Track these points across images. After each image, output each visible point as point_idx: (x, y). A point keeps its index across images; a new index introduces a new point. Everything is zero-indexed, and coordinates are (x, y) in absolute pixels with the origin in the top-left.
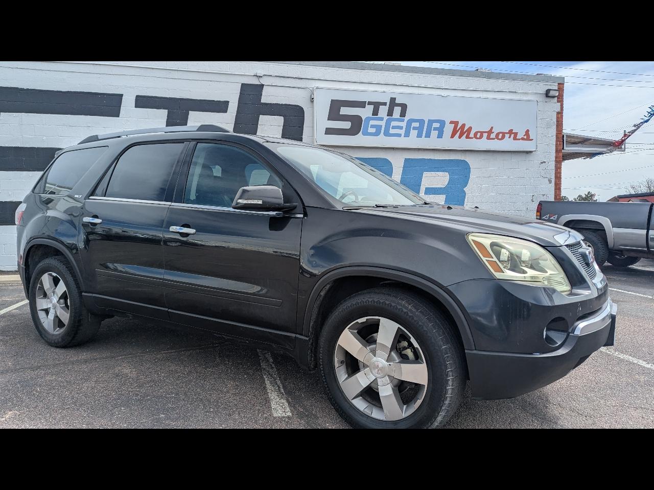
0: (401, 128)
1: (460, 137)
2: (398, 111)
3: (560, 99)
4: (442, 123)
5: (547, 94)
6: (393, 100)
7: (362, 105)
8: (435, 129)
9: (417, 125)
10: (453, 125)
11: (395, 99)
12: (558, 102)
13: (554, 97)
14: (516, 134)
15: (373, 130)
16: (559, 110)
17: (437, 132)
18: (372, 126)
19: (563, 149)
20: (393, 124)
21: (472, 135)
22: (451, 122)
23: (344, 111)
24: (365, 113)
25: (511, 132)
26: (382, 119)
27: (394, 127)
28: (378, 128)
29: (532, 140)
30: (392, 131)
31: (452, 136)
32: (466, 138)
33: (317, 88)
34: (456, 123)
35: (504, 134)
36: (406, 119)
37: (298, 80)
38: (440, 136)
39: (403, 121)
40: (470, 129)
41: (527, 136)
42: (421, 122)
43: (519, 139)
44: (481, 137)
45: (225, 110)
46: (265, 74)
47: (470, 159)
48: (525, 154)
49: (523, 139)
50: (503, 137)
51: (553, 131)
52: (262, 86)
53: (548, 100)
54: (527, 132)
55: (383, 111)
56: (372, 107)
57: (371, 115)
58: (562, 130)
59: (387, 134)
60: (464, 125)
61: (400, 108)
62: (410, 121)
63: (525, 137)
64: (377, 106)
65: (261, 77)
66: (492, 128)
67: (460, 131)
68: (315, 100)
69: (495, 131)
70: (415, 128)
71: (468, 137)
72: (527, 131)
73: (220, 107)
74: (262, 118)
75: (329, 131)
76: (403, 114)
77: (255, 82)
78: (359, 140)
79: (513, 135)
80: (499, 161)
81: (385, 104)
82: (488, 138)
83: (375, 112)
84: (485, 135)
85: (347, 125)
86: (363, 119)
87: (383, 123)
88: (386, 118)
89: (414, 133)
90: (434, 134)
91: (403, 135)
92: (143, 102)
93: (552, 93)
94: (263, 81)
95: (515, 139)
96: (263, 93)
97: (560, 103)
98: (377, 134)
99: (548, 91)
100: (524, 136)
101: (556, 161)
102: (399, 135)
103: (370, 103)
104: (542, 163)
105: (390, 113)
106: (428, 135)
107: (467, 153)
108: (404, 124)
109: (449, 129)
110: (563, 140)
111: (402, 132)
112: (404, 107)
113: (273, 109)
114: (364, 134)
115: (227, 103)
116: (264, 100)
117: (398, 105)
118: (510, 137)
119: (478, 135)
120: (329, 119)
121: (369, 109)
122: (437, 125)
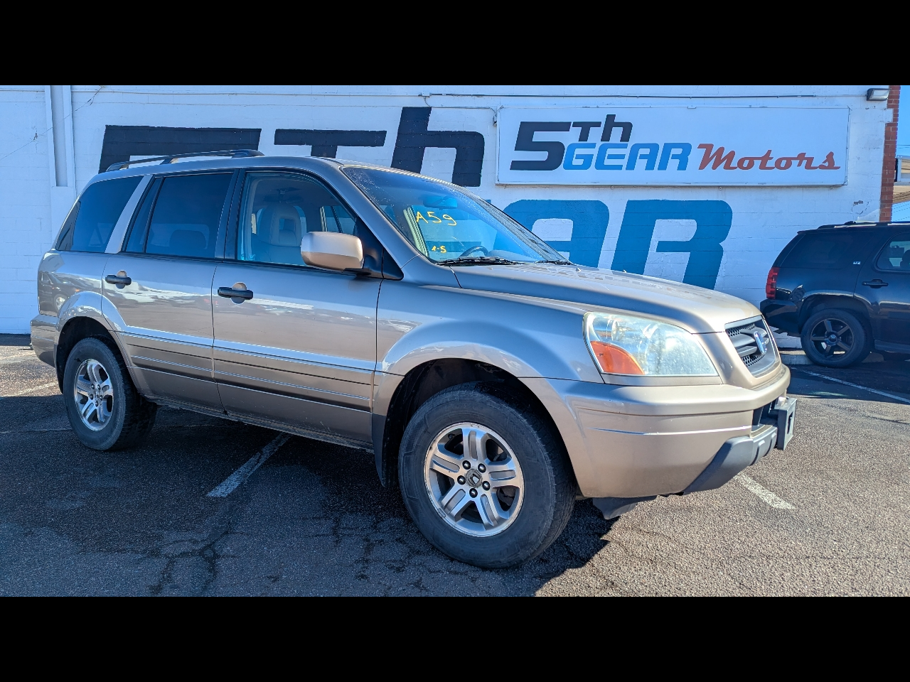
0: (622, 157)
1: (714, 167)
2: (617, 133)
3: (893, 103)
4: (687, 148)
5: (869, 95)
6: (610, 118)
7: (564, 127)
8: (675, 157)
9: (646, 151)
10: (704, 150)
11: (613, 116)
12: (889, 107)
13: (881, 100)
14: (810, 160)
15: (580, 162)
16: (891, 120)
17: (678, 161)
18: (579, 157)
19: (896, 180)
20: (610, 151)
21: (734, 163)
22: (701, 146)
23: (539, 137)
24: (569, 138)
25: (801, 157)
26: (593, 146)
27: (611, 157)
28: (588, 159)
29: (838, 168)
31: (702, 167)
32: (725, 168)
33: (502, 107)
34: (708, 147)
35: (789, 161)
36: (630, 144)
37: (477, 97)
38: (682, 166)
39: (625, 146)
40: (732, 154)
41: (830, 163)
42: (654, 147)
43: (815, 168)
44: (750, 166)
45: (381, 143)
46: (434, 92)
48: (827, 190)
49: (822, 167)
50: (788, 166)
51: (880, 154)
52: (428, 110)
53: (870, 104)
54: (830, 156)
55: (595, 135)
56: (579, 129)
57: (576, 141)
58: (894, 150)
59: (600, 166)
60: (721, 150)
61: (621, 129)
62: (636, 147)
63: (826, 164)
64: (585, 127)
65: (429, 96)
66: (769, 152)
67: (716, 157)
68: (498, 123)
69: (775, 156)
70: (642, 157)
71: (727, 167)
72: (831, 154)
73: (375, 138)
74: (429, 152)
75: (516, 165)
76: (625, 137)
77: (421, 103)
78: (560, 175)
79: (805, 162)
81: (598, 124)
82: (763, 167)
83: (584, 137)
84: (757, 163)
85: (542, 156)
86: (566, 147)
87: (594, 152)
88: (599, 144)
89: (641, 164)
90: (673, 164)
91: (624, 167)
92: (284, 137)
93: (877, 94)
94: (430, 102)
95: (808, 167)
96: (430, 119)
97: (891, 111)
98: (586, 166)
99: (870, 91)
100: (825, 162)
101: (883, 201)
102: (619, 167)
103: (576, 124)
104: (856, 203)
105: (606, 136)
106: (663, 166)
107: (727, 190)
108: (626, 152)
109: (696, 156)
110: (897, 167)
111: (624, 162)
112: (627, 128)
113: (443, 139)
114: (566, 168)
115: (383, 133)
116: (434, 125)
117: (619, 125)
118: (799, 165)
119: (746, 163)
120: (516, 149)
121: (575, 133)
122: (678, 151)
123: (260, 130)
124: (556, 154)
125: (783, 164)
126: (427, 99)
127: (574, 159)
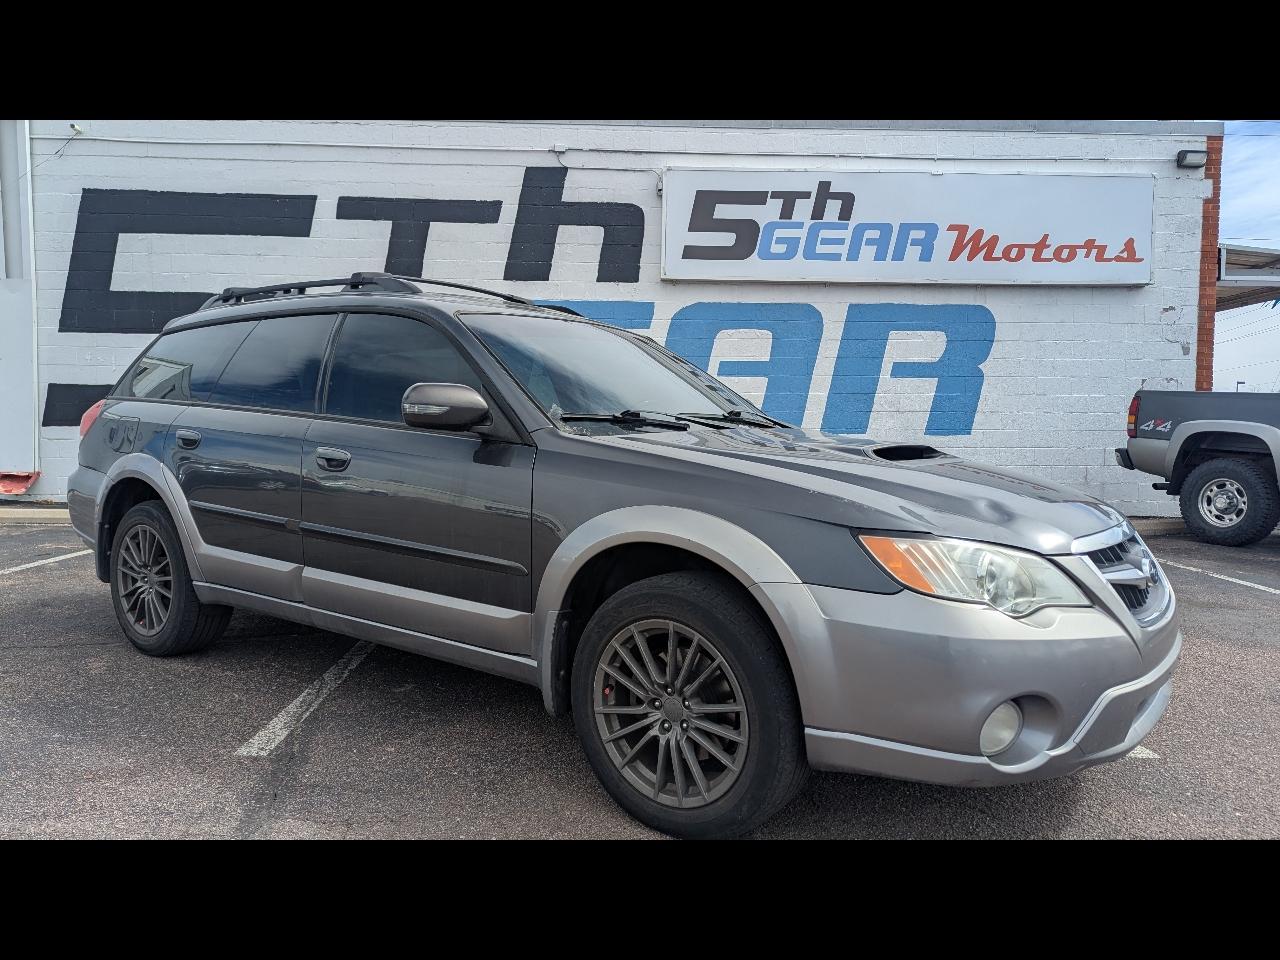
0: (841, 241)
1: (970, 258)
2: (833, 208)
3: (1212, 165)
4: (932, 230)
5: (1181, 162)
6: (824, 187)
7: (758, 198)
8: (915, 243)
9: (875, 234)
10: (955, 234)
11: (828, 184)
12: (1207, 176)
13: (1197, 167)
14: (1102, 249)
15: (781, 249)
16: (1209, 194)
17: (918, 249)
18: (780, 241)
19: (1219, 279)
20: (824, 234)
21: (998, 253)
22: (951, 228)
23: (723, 212)
25: (1089, 245)
26: (800, 225)
27: (825, 242)
28: (792, 243)
29: (1141, 260)
30: (820, 249)
31: (953, 257)
32: (985, 259)
33: (669, 169)
34: (962, 229)
35: (1073, 251)
36: (852, 223)
37: (633, 155)
38: (926, 256)
39: (846, 227)
40: (994, 240)
41: (1130, 253)
42: (885, 229)
43: (1110, 260)
44: (1021, 255)
45: (495, 219)
46: (571, 147)
47: (994, 304)
48: (1125, 292)
49: (1118, 259)
50: (1072, 256)
51: (1196, 242)
52: (565, 169)
53: (1183, 173)
54: (1129, 245)
55: (803, 210)
56: (780, 202)
57: (776, 218)
58: (1216, 236)
59: (810, 254)
60: (980, 233)
61: (839, 203)
62: (861, 229)
63: (1125, 255)
64: (789, 199)
65: (563, 152)
66: (1046, 237)
67: (972, 243)
68: (664, 192)
69: (1054, 243)
70: (870, 242)
71: (988, 257)
72: (1130, 243)
73: (485, 212)
74: (564, 231)
75: (690, 253)
76: (845, 214)
77: (551, 162)
78: (752, 267)
79: (1094, 252)
80: (1065, 306)
81: (807, 195)
82: (1037, 258)
83: (787, 213)
84: (1029, 253)
85: (727, 239)
86: (761, 227)
87: (802, 234)
88: (808, 222)
89: (867, 252)
90: (913, 252)
91: (844, 256)
92: (352, 208)
93: (1191, 159)
94: (566, 161)
95: (1100, 258)
96: (567, 184)
97: (1211, 181)
98: (789, 255)
99: (1182, 155)
100: (1122, 252)
101: (1202, 308)
103: (775, 195)
104: (1166, 310)
105: (818, 213)
106: (899, 256)
107: (989, 290)
108: (847, 234)
109: (945, 241)
110: (1219, 260)
111: (844, 250)
112: (848, 201)
113: (585, 214)
114: (761, 257)
115: (497, 205)
116: (567, 196)
117: (836, 196)
118: (1087, 256)
119: (1014, 253)
120: (690, 229)
121: (774, 207)
122: (920, 234)
123: (314, 198)
124: (747, 238)
125: (1065, 254)
126: (561, 157)
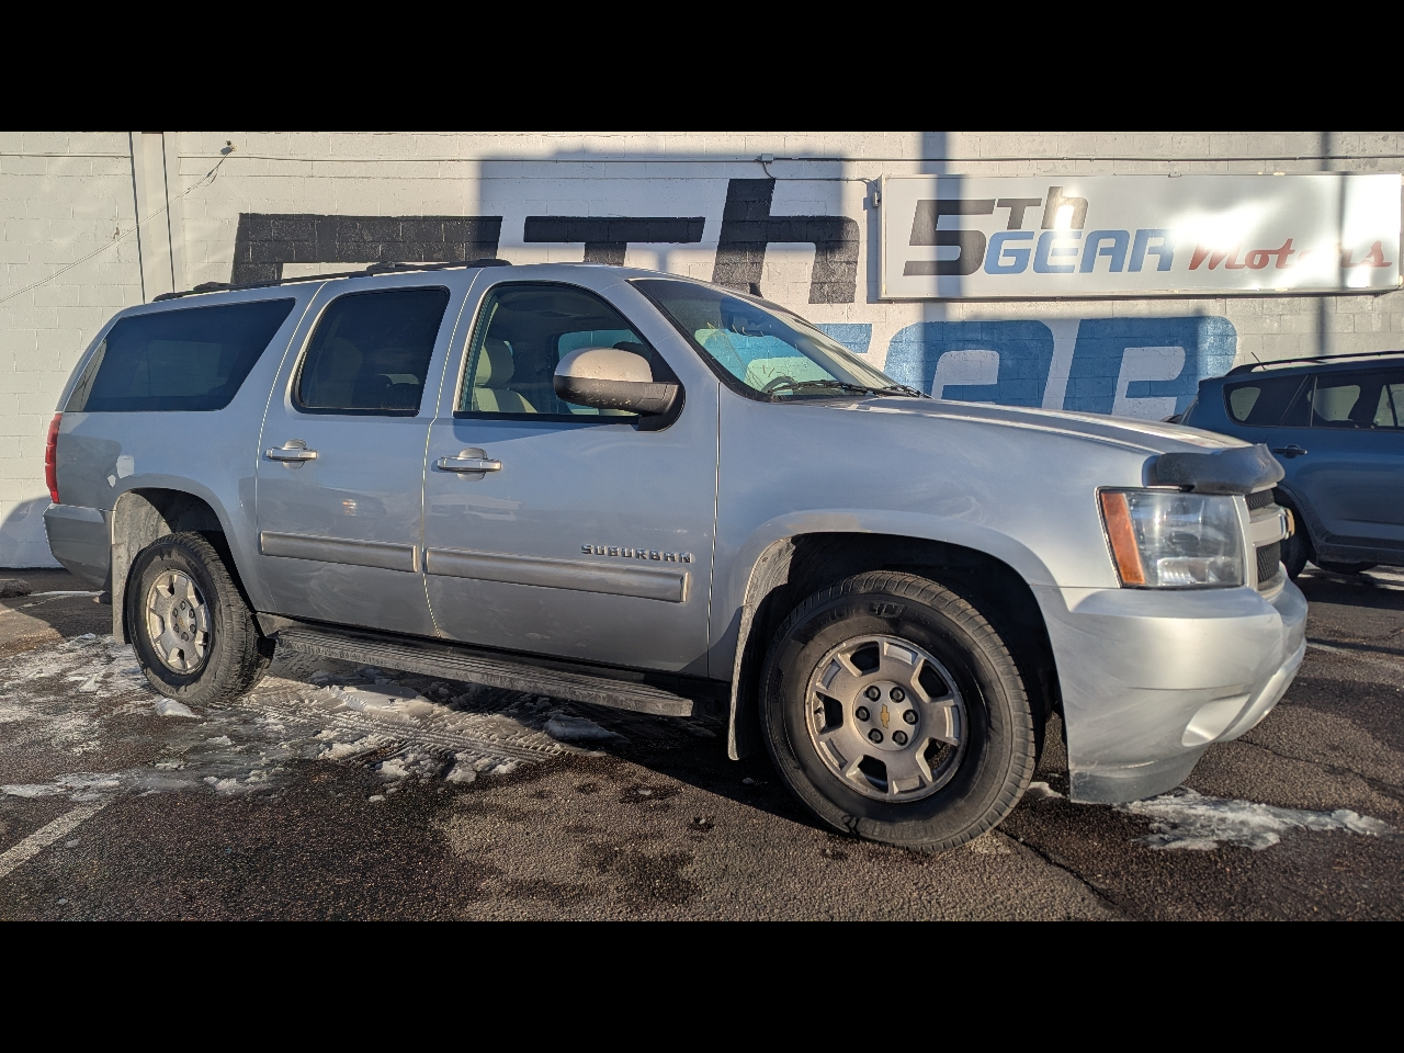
0: (1074, 252)
1: (1212, 266)
6: (1054, 193)
7: (984, 207)
8: (1152, 251)
11: (1058, 190)
14: (1349, 253)
15: (1010, 261)
17: (1157, 257)
18: (1008, 253)
20: (1056, 244)
21: (1240, 260)
23: (946, 223)
24: (992, 224)
25: (1335, 249)
26: (1029, 236)
27: (1057, 252)
28: (1022, 255)
29: (1390, 264)
30: (1052, 260)
31: (1194, 265)
32: (1227, 267)
33: (888, 177)
36: (1085, 231)
38: (1164, 265)
39: (1078, 236)
41: (1378, 257)
43: (1358, 264)
44: (1264, 263)
45: (697, 238)
46: (778, 155)
47: (1234, 314)
48: (1370, 299)
49: (1367, 263)
52: (773, 180)
54: (1378, 248)
55: (1032, 218)
56: (1008, 210)
57: (1004, 228)
59: (1041, 267)
61: (1070, 210)
62: (1095, 237)
63: (1373, 259)
64: (1017, 207)
65: (770, 162)
66: (1289, 242)
68: (882, 203)
69: (1299, 248)
71: (1230, 265)
72: (1379, 244)
73: (687, 229)
74: (772, 249)
75: (912, 269)
76: (1077, 222)
77: (757, 173)
78: (980, 282)
79: (1340, 256)
81: (1036, 203)
82: (1281, 264)
83: (1015, 222)
84: (1274, 259)
85: (952, 253)
86: (988, 239)
87: (1032, 245)
88: (1039, 232)
89: (1102, 262)
90: (1151, 262)
91: (1078, 268)
92: (540, 229)
94: (774, 171)
95: (1347, 263)
96: (775, 196)
98: (1018, 268)
100: (1370, 255)
102: (1070, 269)
103: (1003, 203)
105: (1048, 222)
106: (1135, 266)
107: (1228, 300)
108: (1079, 244)
111: (1076, 261)
112: (1079, 207)
113: (795, 229)
114: (989, 271)
115: (702, 220)
116: (776, 210)
117: (1067, 203)
119: (1257, 260)
120: (912, 243)
121: (1001, 216)
122: (1157, 242)
123: (499, 219)
124: (973, 251)
126: (768, 166)
127: (1001, 256)
